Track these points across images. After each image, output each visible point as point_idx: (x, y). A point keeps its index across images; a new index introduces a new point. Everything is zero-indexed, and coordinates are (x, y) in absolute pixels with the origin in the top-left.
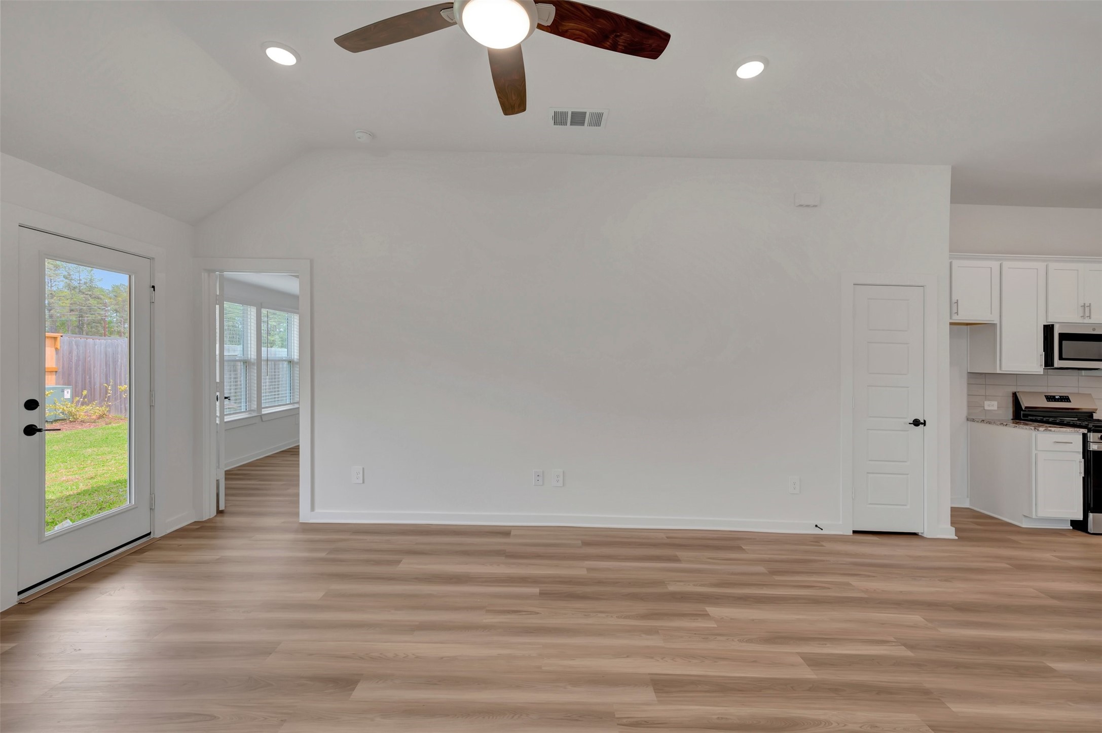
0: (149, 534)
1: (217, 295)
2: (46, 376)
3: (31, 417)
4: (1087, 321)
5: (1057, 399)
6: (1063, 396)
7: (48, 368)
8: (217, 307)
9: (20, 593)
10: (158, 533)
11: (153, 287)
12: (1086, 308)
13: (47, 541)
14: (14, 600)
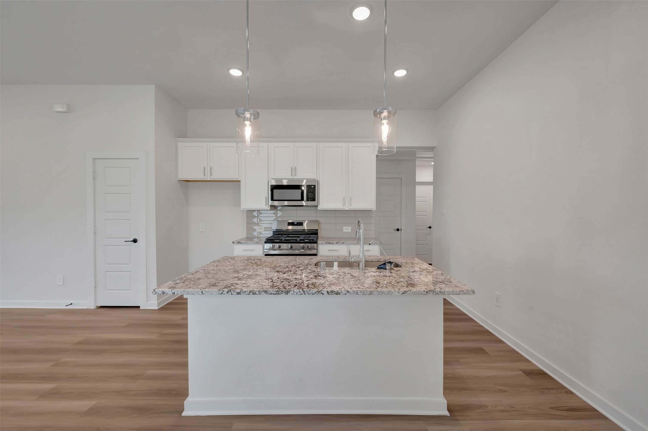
4: (295, 177)
5: (295, 224)
6: (299, 222)
12: (294, 170)
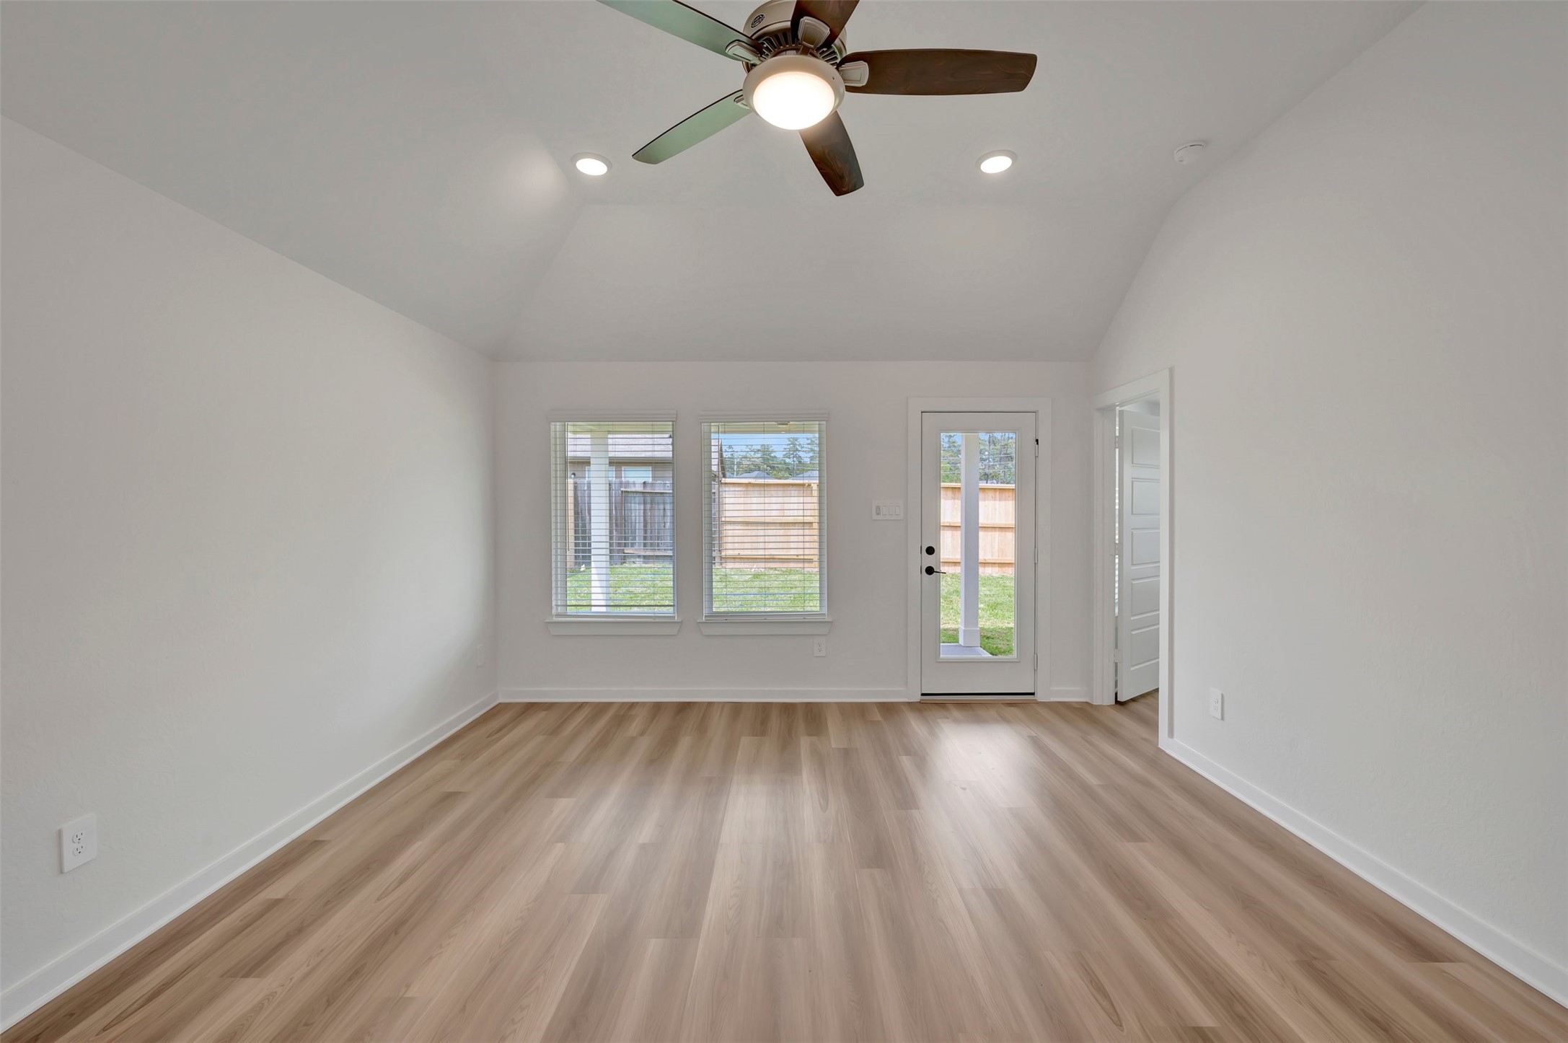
0: (1033, 694)
1: (1116, 437)
2: (941, 532)
3: (929, 561)
7: (943, 523)
8: (1117, 450)
9: (923, 695)
10: (1040, 697)
11: (1037, 441)
13: (940, 662)
14: (917, 698)
